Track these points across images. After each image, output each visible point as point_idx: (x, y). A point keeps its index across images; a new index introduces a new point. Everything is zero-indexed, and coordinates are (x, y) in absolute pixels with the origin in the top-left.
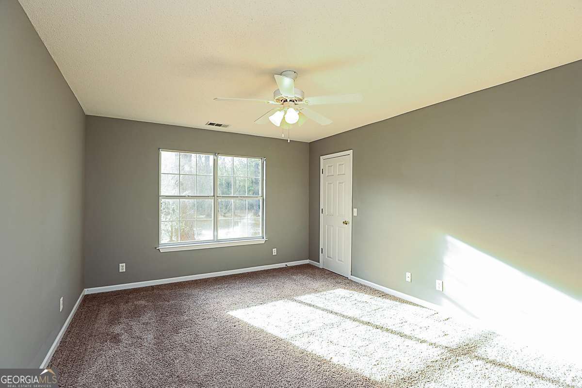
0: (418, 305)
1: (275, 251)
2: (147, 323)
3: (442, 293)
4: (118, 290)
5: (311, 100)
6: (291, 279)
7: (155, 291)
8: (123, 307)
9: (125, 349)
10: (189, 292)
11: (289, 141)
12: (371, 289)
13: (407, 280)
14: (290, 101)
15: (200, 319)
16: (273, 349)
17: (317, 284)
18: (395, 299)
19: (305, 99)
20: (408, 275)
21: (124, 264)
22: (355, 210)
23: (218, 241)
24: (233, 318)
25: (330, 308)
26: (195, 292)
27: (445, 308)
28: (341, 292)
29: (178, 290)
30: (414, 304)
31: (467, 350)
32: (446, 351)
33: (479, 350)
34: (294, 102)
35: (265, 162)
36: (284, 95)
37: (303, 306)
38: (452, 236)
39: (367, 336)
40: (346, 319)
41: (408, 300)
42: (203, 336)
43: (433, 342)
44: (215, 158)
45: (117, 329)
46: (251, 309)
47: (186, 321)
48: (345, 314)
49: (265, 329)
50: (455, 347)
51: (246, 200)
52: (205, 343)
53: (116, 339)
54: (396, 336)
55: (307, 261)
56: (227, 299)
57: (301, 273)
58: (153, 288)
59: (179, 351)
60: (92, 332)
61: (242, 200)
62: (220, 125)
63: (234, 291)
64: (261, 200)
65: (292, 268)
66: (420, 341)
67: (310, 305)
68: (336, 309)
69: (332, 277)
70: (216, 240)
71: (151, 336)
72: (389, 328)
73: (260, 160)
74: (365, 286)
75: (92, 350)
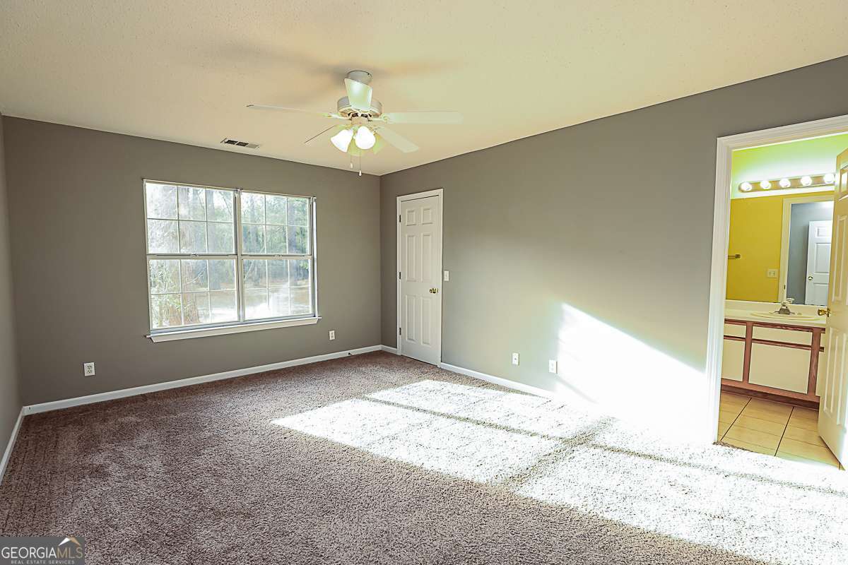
0: (527, 394)
1: (332, 335)
2: (147, 447)
3: (555, 376)
4: (85, 405)
5: (392, 117)
6: (359, 371)
7: (149, 401)
8: (98, 428)
9: (119, 484)
10: (205, 398)
11: (360, 175)
12: (468, 378)
13: (513, 363)
14: (362, 115)
15: (231, 434)
16: (344, 461)
17: (394, 376)
18: (499, 388)
19: (383, 115)
20: (515, 356)
21: (93, 363)
22: (446, 273)
23: (245, 322)
24: (280, 428)
25: (416, 405)
26: (216, 398)
27: (560, 394)
28: (428, 384)
29: (188, 397)
30: (522, 393)
31: (584, 439)
32: (561, 442)
33: (596, 437)
34: (366, 117)
35: (314, 203)
36: (354, 107)
37: (378, 404)
38: (570, 304)
39: (466, 434)
40: (438, 417)
41: (514, 388)
42: (239, 455)
43: (545, 434)
44: (237, 195)
45: (98, 459)
46: (305, 415)
47: (210, 438)
48: (436, 410)
49: (329, 438)
50: (570, 437)
51: (287, 261)
52: (244, 463)
53: (99, 473)
54: (502, 431)
55: (379, 347)
56: (268, 405)
57: (371, 363)
58: (144, 397)
59: (207, 478)
60: (53, 467)
61: (281, 260)
62: (244, 145)
63: (276, 393)
64: (309, 261)
65: (358, 356)
66: (530, 434)
67: (389, 403)
68: (425, 405)
69: (416, 366)
70: (241, 320)
71: (157, 464)
72: (492, 423)
73: (308, 200)
74: (459, 375)
75: (62, 491)
